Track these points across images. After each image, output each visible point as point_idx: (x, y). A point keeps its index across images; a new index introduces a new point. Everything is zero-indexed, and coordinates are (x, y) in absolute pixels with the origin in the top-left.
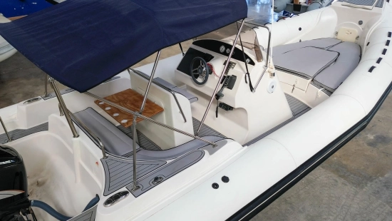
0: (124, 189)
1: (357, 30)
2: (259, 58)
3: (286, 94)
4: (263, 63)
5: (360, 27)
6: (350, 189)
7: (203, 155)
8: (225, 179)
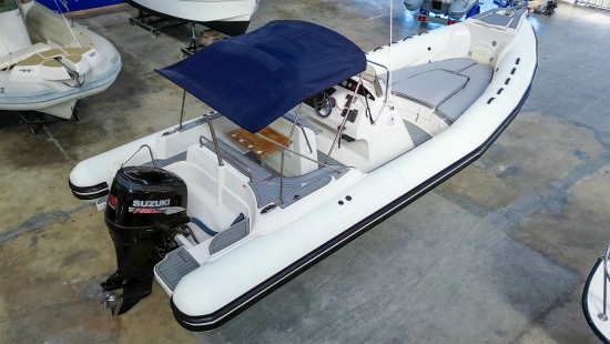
0: (273, 203)
1: (491, 51)
2: (379, 92)
3: (405, 121)
4: (383, 98)
5: (494, 48)
6: (470, 218)
7: (329, 180)
8: (349, 198)
